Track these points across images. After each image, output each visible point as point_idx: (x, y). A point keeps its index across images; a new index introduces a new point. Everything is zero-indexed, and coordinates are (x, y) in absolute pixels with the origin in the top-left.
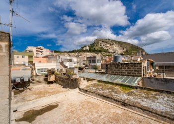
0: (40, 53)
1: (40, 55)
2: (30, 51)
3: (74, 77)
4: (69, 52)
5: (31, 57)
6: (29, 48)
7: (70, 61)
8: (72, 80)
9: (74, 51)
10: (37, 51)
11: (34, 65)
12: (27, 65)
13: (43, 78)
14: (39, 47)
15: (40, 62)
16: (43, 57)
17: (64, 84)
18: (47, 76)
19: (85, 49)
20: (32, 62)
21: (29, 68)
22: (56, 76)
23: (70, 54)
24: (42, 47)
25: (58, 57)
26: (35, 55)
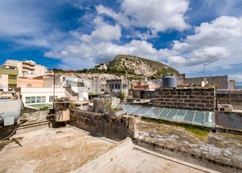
0: (30, 72)
1: (29, 74)
2: (11, 68)
5: (13, 77)
6: (10, 63)
7: (82, 84)
10: (23, 68)
11: (19, 90)
12: (6, 90)
14: (27, 62)
15: (29, 85)
16: (34, 78)
20: (16, 85)
21: (10, 95)
24: (33, 62)
26: (20, 74)
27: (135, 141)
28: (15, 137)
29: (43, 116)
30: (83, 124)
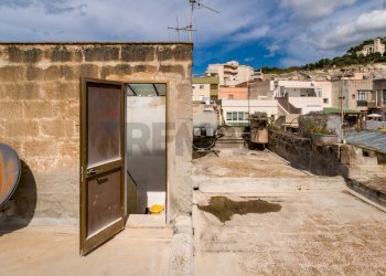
0: (232, 77)
1: (232, 82)
2: (213, 75)
3: (326, 140)
4: (305, 68)
5: (214, 86)
6: (212, 68)
7: (311, 93)
8: (319, 148)
9: (321, 65)
10: (225, 73)
11: (219, 102)
12: (208, 103)
13: (240, 134)
14: (229, 63)
15: (231, 97)
16: (237, 86)
17: (294, 157)
18: (248, 129)
19: (365, 52)
20: (217, 97)
21: (212, 109)
22: (270, 133)
23: (309, 73)
24: (235, 63)
25: (272, 83)
26: (222, 82)
27: (350, 182)
28: (214, 149)
29: (238, 134)
30: (283, 150)
